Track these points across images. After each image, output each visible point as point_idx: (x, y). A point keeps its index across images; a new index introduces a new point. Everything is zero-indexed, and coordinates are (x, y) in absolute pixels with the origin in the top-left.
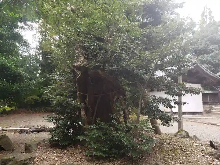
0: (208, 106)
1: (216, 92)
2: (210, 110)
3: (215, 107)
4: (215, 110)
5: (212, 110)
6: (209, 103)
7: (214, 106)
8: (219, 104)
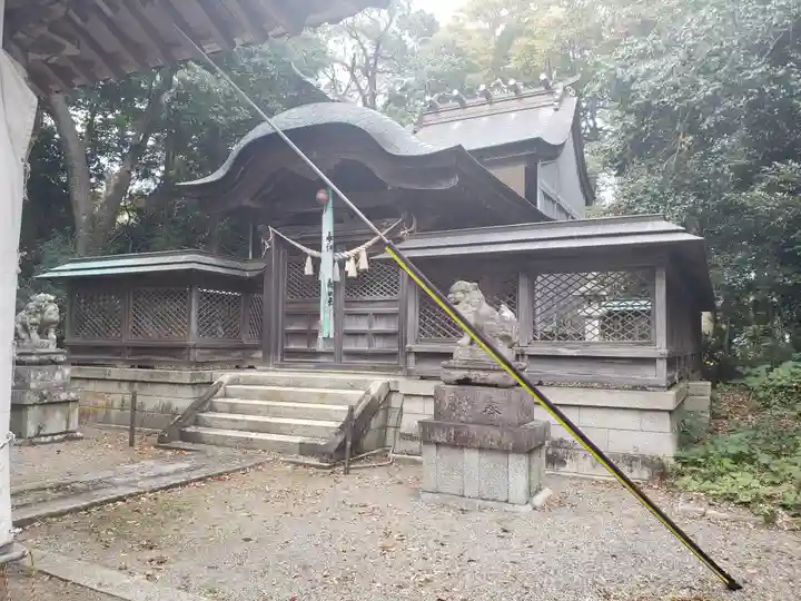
0: (186, 375)
1: (250, 268)
2: (194, 414)
3: (234, 382)
4: (232, 409)
5: (213, 409)
6: (196, 355)
7: (225, 377)
8: (259, 354)
